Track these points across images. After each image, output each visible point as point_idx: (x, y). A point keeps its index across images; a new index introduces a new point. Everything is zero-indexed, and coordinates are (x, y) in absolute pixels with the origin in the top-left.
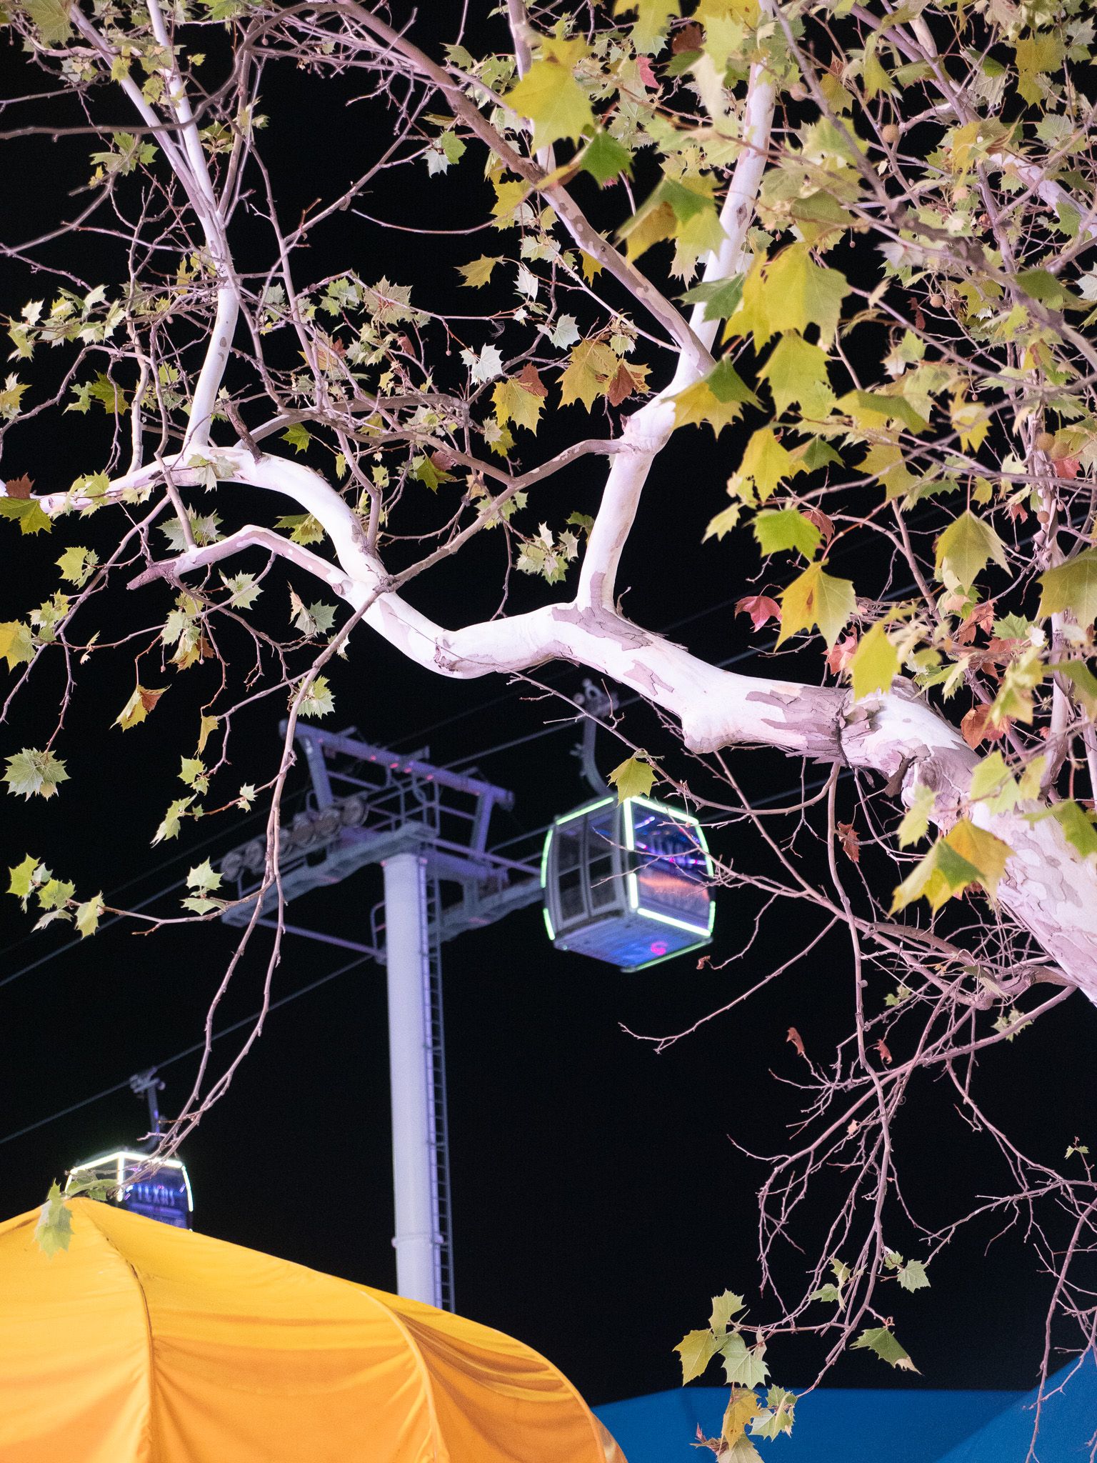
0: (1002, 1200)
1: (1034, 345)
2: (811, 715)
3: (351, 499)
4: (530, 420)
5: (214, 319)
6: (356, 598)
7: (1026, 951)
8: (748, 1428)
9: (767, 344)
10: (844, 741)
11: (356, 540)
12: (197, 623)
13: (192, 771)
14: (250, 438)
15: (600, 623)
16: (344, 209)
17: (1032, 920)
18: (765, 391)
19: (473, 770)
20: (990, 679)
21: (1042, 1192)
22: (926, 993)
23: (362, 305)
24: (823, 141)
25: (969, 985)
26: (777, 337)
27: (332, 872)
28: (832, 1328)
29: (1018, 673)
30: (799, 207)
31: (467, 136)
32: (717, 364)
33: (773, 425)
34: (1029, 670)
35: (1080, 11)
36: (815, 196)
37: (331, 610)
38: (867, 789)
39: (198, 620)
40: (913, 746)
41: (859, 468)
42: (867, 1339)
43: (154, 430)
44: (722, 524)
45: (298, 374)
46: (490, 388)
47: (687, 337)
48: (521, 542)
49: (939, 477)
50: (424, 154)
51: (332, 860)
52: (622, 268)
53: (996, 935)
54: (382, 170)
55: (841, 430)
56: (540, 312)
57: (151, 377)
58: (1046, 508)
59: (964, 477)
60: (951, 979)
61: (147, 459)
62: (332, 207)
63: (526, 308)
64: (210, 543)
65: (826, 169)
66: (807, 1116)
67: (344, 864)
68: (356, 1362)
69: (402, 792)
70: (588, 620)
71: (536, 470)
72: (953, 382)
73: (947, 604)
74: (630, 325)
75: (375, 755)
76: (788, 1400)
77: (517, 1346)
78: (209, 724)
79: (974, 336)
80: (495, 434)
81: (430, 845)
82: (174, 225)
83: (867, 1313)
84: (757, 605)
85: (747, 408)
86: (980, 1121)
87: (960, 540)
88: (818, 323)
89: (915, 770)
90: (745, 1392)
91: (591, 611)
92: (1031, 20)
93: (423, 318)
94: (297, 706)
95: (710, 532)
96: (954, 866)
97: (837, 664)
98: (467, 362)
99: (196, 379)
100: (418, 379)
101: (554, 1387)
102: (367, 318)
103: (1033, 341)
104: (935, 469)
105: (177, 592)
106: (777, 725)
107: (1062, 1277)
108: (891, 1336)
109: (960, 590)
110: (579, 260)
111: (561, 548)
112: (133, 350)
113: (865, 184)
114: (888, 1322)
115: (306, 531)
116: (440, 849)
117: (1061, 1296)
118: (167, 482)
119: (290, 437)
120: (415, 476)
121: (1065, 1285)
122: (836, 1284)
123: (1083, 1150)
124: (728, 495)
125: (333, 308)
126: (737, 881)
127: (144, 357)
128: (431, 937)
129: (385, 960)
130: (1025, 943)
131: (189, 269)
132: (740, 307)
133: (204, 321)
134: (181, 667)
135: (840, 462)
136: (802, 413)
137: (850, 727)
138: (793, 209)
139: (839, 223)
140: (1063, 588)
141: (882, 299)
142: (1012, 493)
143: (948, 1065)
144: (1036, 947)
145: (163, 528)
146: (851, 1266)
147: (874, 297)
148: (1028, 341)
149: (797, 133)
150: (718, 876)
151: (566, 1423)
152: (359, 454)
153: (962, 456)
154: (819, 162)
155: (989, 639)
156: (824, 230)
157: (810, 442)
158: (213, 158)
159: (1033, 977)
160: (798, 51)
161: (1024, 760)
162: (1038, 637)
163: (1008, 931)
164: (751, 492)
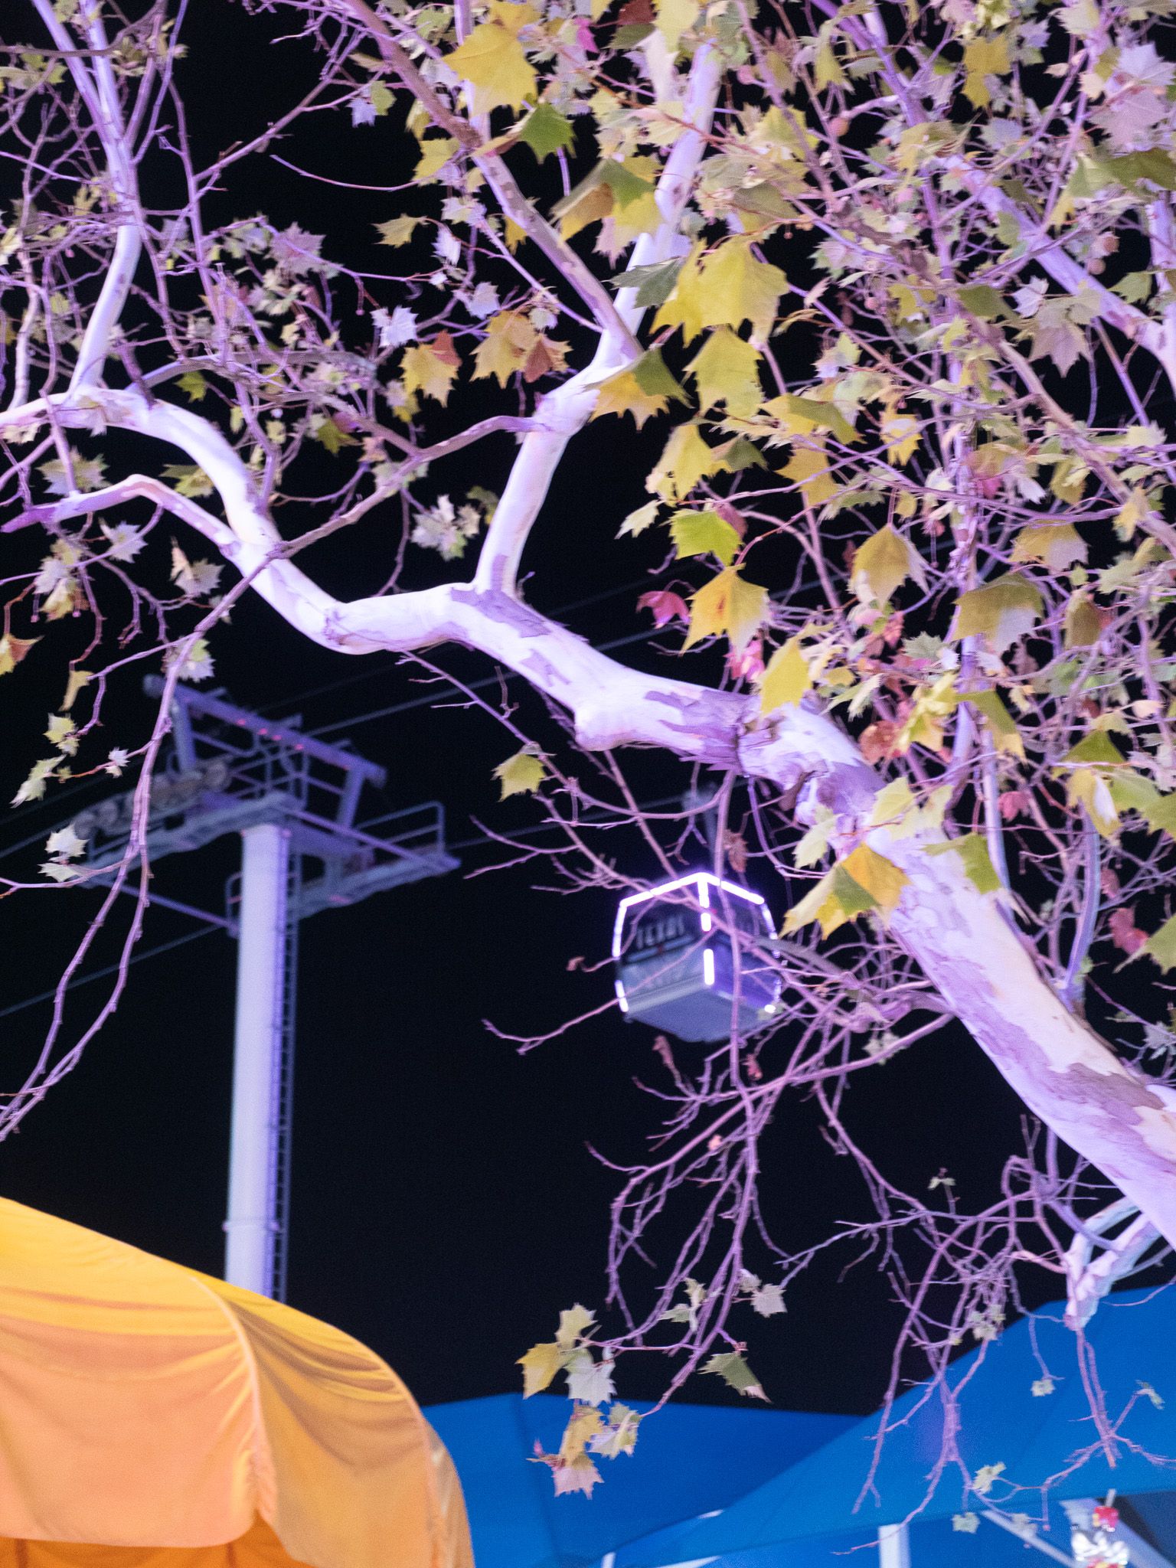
0: (863, 1227)
1: (973, 362)
2: (710, 720)
3: (245, 455)
4: (440, 391)
5: (113, 250)
6: (246, 561)
7: (905, 974)
8: (588, 1445)
9: (697, 336)
10: (742, 749)
11: (248, 499)
12: (74, 572)
13: (60, 730)
14: (143, 383)
15: (498, 607)
16: (260, 150)
17: (918, 947)
18: (691, 386)
19: (345, 743)
20: (895, 696)
21: (904, 1221)
22: (802, 1011)
23: (267, 250)
24: (771, 133)
25: (847, 1006)
26: (706, 334)
27: (191, 838)
28: (683, 1350)
29: (930, 699)
30: (742, 197)
31: (395, 85)
32: (645, 353)
33: (698, 420)
34: (942, 698)
35: (1033, 11)
36: (759, 187)
37: (216, 570)
38: (761, 799)
39: (76, 569)
40: (813, 759)
41: (782, 472)
42: (717, 1364)
43: (41, 365)
44: (638, 521)
45: (197, 316)
46: (399, 353)
47: (613, 319)
48: (418, 512)
49: (863, 487)
50: (348, 101)
51: (191, 826)
52: (552, 243)
53: (877, 955)
54: (303, 114)
55: (765, 431)
56: (458, 277)
57: (42, 308)
58: (966, 526)
59: (889, 489)
60: (829, 998)
61: (32, 395)
62: (248, 148)
63: (445, 272)
64: (93, 490)
65: (773, 160)
66: (670, 1128)
67: (204, 830)
68: (182, 1350)
69: (269, 759)
70: (489, 603)
71: (444, 444)
72: (886, 392)
73: (858, 616)
74: (553, 299)
75: (243, 719)
76: (632, 1419)
77: (348, 1343)
78: (79, 679)
79: (900, 339)
80: (401, 399)
81: (294, 818)
82: (75, 148)
83: (719, 1337)
84: (661, 602)
85: (673, 403)
86: (845, 1144)
87: (880, 553)
88: (752, 319)
89: (813, 785)
90: (589, 1410)
91: (490, 594)
92: (988, 20)
93: (332, 270)
94: (173, 671)
95: (625, 528)
96: (848, 890)
97: (739, 668)
98: (378, 324)
99: (90, 312)
100: (324, 334)
101: (386, 1387)
102: (272, 264)
103: (971, 357)
104: (859, 480)
105: (54, 538)
106: (675, 728)
107: (915, 1308)
108: (742, 1361)
109: (874, 604)
110: (503, 226)
111: (461, 523)
112: (22, 279)
113: (810, 179)
114: (740, 1347)
115: (194, 484)
116: (305, 822)
117: (913, 1328)
118: (52, 422)
119: (186, 384)
120: (313, 435)
121: (919, 1317)
122: (689, 1303)
123: (949, 1182)
124: (645, 492)
125: (237, 251)
126: (616, 882)
127: (36, 287)
128: (289, 913)
129: (238, 934)
130: (907, 966)
131: (89, 195)
132: (673, 296)
133: (101, 251)
134: (52, 617)
135: (763, 463)
136: (728, 410)
137: (750, 735)
138: (736, 198)
139: (782, 216)
140: (980, 612)
141: (819, 299)
142: (936, 508)
143: (817, 1086)
144: (917, 970)
145: (43, 468)
146: (706, 1287)
147: (811, 297)
148: (963, 355)
149: (741, 115)
150: (597, 876)
151: (397, 1424)
152: (258, 408)
153: (888, 467)
154: (764, 151)
155: (894, 653)
156: (763, 223)
157: (733, 442)
158: (122, 81)
159: (911, 1002)
160: (751, 34)
161: (927, 788)
162: (949, 660)
163: (890, 952)
164: (671, 490)
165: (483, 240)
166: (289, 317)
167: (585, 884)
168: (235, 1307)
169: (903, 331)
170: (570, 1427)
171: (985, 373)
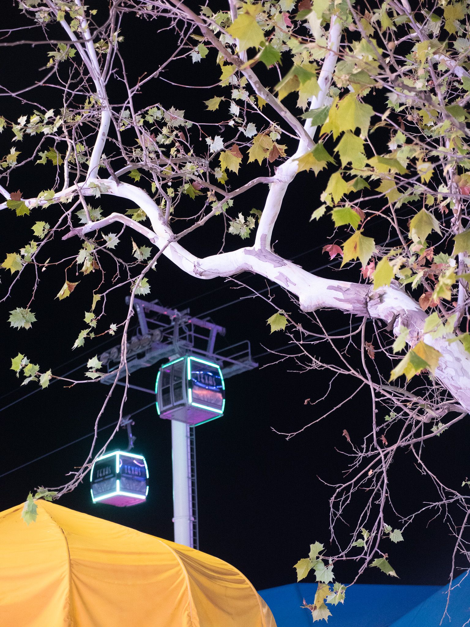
0: (434, 504)
1: (454, 138)
2: (355, 296)
3: (158, 202)
4: (235, 168)
5: (100, 124)
6: (160, 244)
7: (445, 398)
8: (325, 600)
9: (339, 136)
10: (369, 307)
11: (160, 220)
12: (92, 254)
13: (89, 318)
14: (115, 175)
15: (265, 256)
16: (156, 77)
17: (449, 385)
18: (337, 157)
19: (208, 318)
20: (432, 281)
21: (452, 501)
22: (402, 415)
23: (163, 118)
24: (363, 49)
26: (343, 133)
27: (148, 361)
28: (361, 558)
29: (445, 279)
30: (353, 77)
31: (209, 46)
32: (316, 145)
33: (340, 171)
34: (450, 277)
36: (359, 73)
37: (149, 249)
38: (378, 328)
40: (399, 309)
41: (377, 190)
42: (376, 563)
43: (74, 172)
44: (318, 213)
45: (136, 148)
46: (218, 154)
47: (303, 133)
48: (231, 221)
49: (411, 194)
50: (190, 54)
51: (148, 357)
52: (276, 104)
53: (433, 391)
54: (172, 60)
55: (369, 173)
56: (240, 121)
57: (73, 149)
58: (456, 207)
59: (422, 194)
60: (414, 409)
61: (71, 184)
62: (151, 76)
63: (234, 120)
64: (98, 220)
65: (364, 61)
66: (351, 468)
67: (153, 358)
68: (157, 571)
70: (259, 255)
71: (237, 190)
72: (418, 153)
73: (414, 248)
74: (278, 127)
75: (166, 312)
76: (342, 588)
77: (225, 565)
78: (97, 298)
79: (425, 133)
80: (220, 175)
81: (190, 350)
82: (83, 84)
83: (376, 552)
84: (332, 248)
85: (329, 164)
86: (425, 470)
87: (420, 221)
88: (360, 127)
89: (399, 320)
90: (324, 585)
91: (260, 250)
93: (189, 124)
94: (135, 290)
95: (313, 217)
96: (417, 361)
97: (366, 274)
98: (208, 143)
99: (92, 150)
100: (187, 151)
101: (242, 582)
102: (165, 124)
103: (453, 136)
104: (410, 190)
105: (83, 241)
106: (340, 300)
107: (460, 537)
108: (387, 562)
109: (419, 243)
110: (257, 99)
111: (248, 223)
112: (65, 137)
113: (381, 67)
114: (386, 556)
115: (139, 215)
116: (194, 352)
117: (459, 545)
118: (80, 194)
119: (132, 175)
120: (185, 192)
121: (461, 541)
122: (363, 539)
124: (321, 201)
125: (151, 120)
126: (322, 367)
127: (70, 140)
130: (446, 394)
131: (90, 103)
132: (327, 121)
133: (96, 125)
134: (85, 274)
135: (369, 187)
136: (352, 166)
137: (371, 301)
138: (350, 78)
139: (370, 84)
140: (464, 242)
141: (388, 117)
142: (443, 201)
143: (412, 446)
144: (450, 396)
145: (78, 213)
146: (370, 532)
147: (384, 116)
148: (450, 136)
149: (351, 45)
150: (314, 365)
151: (247, 597)
152: (162, 182)
153: (421, 185)
154: (361, 58)
155: (431, 264)
156: (363, 87)
157: (356, 179)
158: (100, 55)
159: (448, 409)
160: (352, 10)
161: (446, 316)
162: (453, 263)
163: (438, 389)
164: (331, 200)
165: (249, 106)
166: (172, 145)
167: (309, 368)
168: (178, 552)
169: (426, 130)
170: (317, 593)
171: (459, 143)
